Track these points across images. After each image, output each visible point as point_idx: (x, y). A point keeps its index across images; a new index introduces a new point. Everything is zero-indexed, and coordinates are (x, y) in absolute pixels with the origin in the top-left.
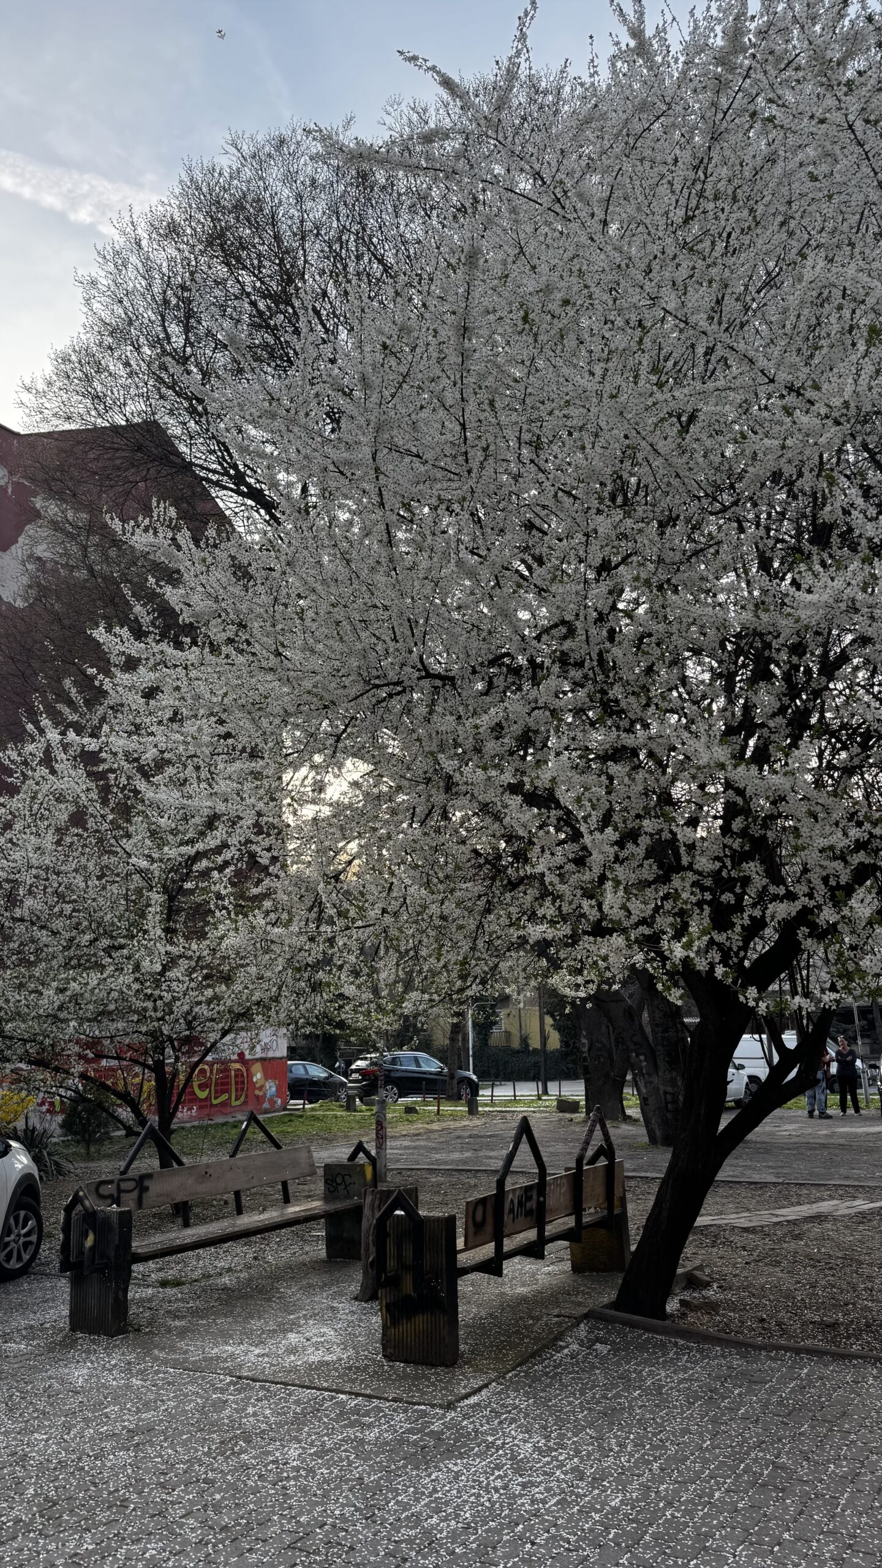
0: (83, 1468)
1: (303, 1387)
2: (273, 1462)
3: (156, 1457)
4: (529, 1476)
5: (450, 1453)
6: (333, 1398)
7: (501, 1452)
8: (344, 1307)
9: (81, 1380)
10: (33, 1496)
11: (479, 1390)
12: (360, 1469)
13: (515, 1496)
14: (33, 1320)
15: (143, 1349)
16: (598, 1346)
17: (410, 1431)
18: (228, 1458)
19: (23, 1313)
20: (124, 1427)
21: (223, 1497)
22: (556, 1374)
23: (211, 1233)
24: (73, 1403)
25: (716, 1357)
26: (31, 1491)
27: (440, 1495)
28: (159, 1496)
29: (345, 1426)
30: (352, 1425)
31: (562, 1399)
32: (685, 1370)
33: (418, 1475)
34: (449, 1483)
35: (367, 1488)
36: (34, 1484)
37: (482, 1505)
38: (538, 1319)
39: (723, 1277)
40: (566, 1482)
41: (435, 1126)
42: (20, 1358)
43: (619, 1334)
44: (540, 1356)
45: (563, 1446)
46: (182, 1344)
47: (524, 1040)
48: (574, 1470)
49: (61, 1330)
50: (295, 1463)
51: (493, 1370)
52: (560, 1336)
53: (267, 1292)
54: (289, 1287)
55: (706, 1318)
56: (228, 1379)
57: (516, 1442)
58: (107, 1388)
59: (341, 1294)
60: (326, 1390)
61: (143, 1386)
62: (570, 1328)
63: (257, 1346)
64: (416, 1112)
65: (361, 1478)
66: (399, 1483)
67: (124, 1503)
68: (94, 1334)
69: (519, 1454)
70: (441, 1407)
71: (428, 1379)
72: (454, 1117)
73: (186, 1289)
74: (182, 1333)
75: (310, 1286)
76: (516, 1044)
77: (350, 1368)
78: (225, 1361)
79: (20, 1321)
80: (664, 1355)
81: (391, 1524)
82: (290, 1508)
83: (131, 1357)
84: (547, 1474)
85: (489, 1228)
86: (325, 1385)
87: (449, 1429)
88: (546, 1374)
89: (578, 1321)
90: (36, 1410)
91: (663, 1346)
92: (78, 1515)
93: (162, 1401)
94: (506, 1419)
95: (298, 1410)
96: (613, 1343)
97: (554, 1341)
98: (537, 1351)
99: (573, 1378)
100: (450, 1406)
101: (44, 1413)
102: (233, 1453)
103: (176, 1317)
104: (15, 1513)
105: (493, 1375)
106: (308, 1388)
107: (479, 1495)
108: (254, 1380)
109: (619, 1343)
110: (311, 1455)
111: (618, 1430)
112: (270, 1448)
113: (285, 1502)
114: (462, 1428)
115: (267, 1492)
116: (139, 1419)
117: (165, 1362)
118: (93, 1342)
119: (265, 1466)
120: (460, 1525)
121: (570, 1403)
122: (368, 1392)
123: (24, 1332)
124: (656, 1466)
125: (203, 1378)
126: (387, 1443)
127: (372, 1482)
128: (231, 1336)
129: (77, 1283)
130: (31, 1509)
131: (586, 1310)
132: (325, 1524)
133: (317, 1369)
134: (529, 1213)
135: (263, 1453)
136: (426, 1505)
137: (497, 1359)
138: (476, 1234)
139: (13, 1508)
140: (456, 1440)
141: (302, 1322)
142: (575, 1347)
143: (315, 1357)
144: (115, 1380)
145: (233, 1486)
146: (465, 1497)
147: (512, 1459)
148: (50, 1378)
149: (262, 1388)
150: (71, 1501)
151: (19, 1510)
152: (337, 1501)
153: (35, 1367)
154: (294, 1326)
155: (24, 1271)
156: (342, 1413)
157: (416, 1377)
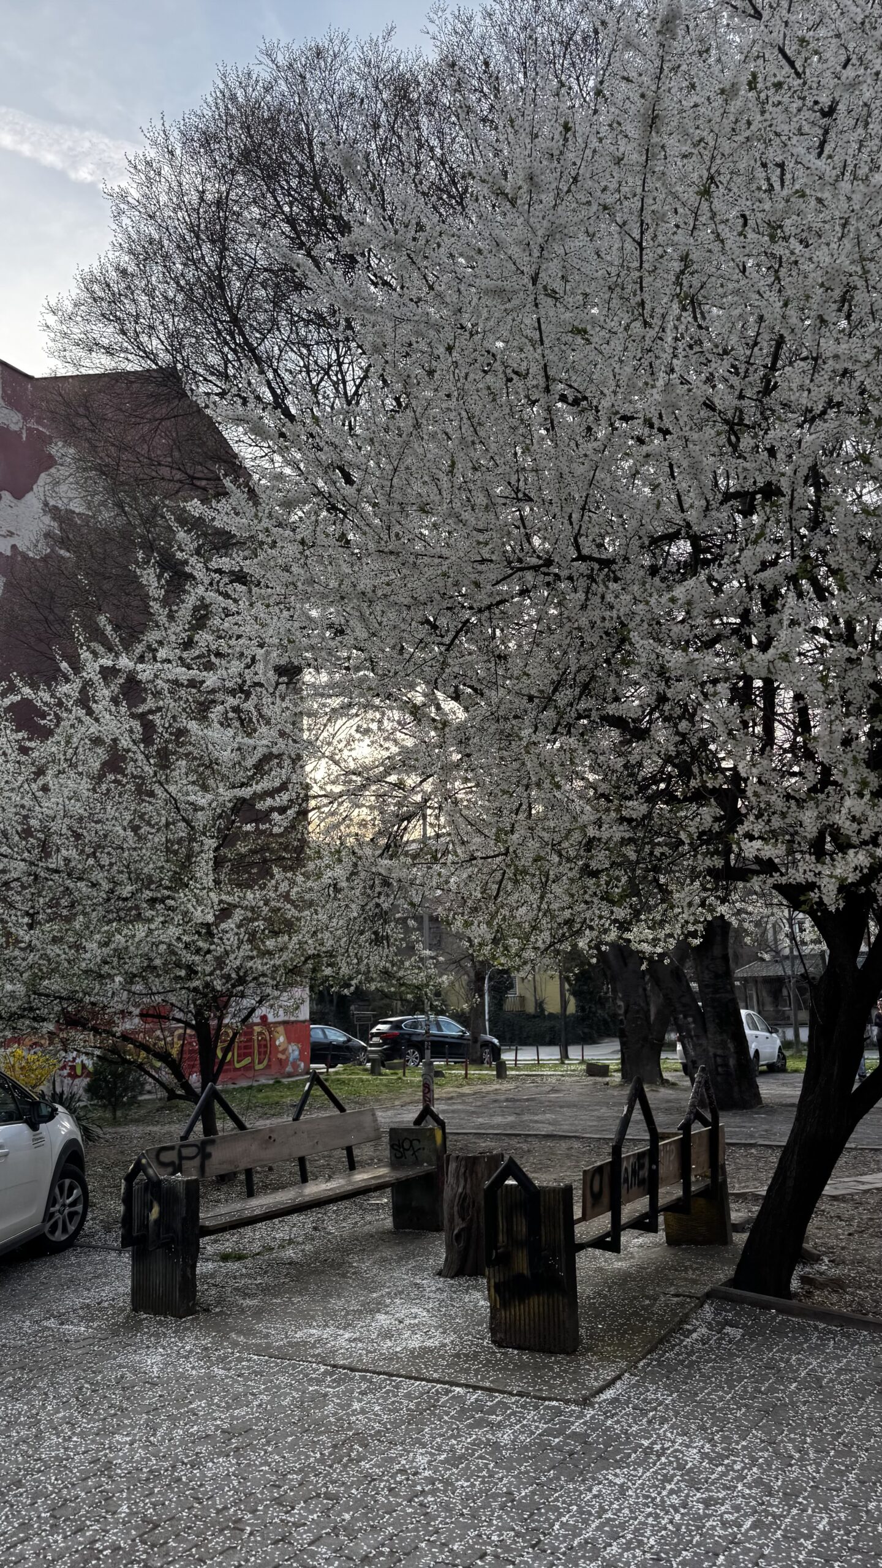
0: (179, 1480)
1: (410, 1378)
2: (403, 1471)
3: (262, 1464)
4: (707, 1490)
5: (604, 1460)
6: (447, 1392)
7: (663, 1459)
8: (431, 1284)
9: (155, 1369)
10: (128, 1515)
11: (612, 1382)
12: (505, 1481)
13: (700, 1518)
14: (88, 1297)
15: (218, 1332)
16: (728, 1330)
17: (548, 1432)
18: (345, 1466)
19: (76, 1291)
20: (217, 1427)
21: (353, 1517)
22: (692, 1363)
23: (279, 1203)
24: (151, 1397)
25: (866, 1344)
26: (125, 1508)
27: (609, 1515)
28: (276, 1515)
29: (470, 1426)
30: (478, 1424)
31: (709, 1394)
32: (838, 1358)
33: (576, 1490)
34: (617, 1499)
35: (520, 1506)
36: (128, 1499)
37: (665, 1529)
38: (655, 1299)
39: (830, 1250)
40: (755, 1499)
41: (466, 1090)
42: (82, 1343)
43: (750, 1316)
44: (668, 1341)
45: (733, 1452)
46: (260, 1327)
47: (540, 1005)
48: (758, 1482)
49: (122, 1310)
50: (427, 1473)
51: (622, 1357)
52: (685, 1319)
53: (340, 1265)
54: (362, 1261)
55: (835, 1298)
56: (322, 1368)
57: (676, 1446)
58: (187, 1379)
59: (422, 1269)
60: (438, 1381)
61: (227, 1377)
62: (694, 1310)
63: (345, 1328)
64: (443, 1075)
65: (509, 1493)
66: (556, 1500)
67: (238, 1526)
68: (160, 1314)
69: (686, 1462)
70: (576, 1402)
71: (551, 1369)
72: (483, 1080)
73: (249, 1262)
74: (258, 1313)
75: (384, 1260)
76: (531, 1009)
77: (457, 1356)
78: (314, 1346)
79: (73, 1300)
80: (806, 1341)
81: (564, 1554)
82: (437, 1532)
83: (207, 1342)
84: (728, 1489)
85: (606, 1199)
86: (435, 1375)
87: (594, 1430)
88: (682, 1362)
89: (702, 1301)
90: (111, 1406)
91: (802, 1330)
92: (185, 1540)
93: (253, 1394)
94: (654, 1417)
95: (412, 1406)
96: (745, 1325)
97: (678, 1325)
98: (665, 1336)
99: (713, 1368)
100: (586, 1402)
101: (122, 1409)
102: (351, 1460)
103: (246, 1295)
104: (110, 1538)
105: (624, 1364)
106: (416, 1379)
107: (657, 1517)
108: (353, 1370)
109: (752, 1326)
110: (441, 1462)
111: (790, 1432)
112: (393, 1453)
113: (428, 1524)
114: (608, 1429)
115: (403, 1510)
116: (232, 1417)
117: (247, 1348)
118: (160, 1323)
119: (393, 1476)
120: (648, 1556)
121: (721, 1399)
122: (488, 1384)
123: (81, 1313)
124: (851, 1477)
125: (294, 1368)
126: (526, 1448)
127: (524, 1497)
128: (313, 1318)
129: (138, 1259)
130: (128, 1533)
131: (707, 1289)
132: (485, 1554)
133: (419, 1356)
134: (641, 1183)
135: (385, 1460)
136: (598, 1528)
137: (621, 1344)
138: (594, 1205)
139: (107, 1531)
140: (607, 1445)
141: (388, 1301)
142: (704, 1330)
143: (415, 1343)
144: (193, 1369)
145: (360, 1503)
146: (641, 1518)
147: (681, 1467)
148: (120, 1366)
149: (363, 1378)
150: (174, 1522)
151: (115, 1534)
152: (490, 1525)
153: (101, 1353)
154: (378, 1307)
155: (69, 1244)
156: (463, 1411)
157: (537, 1368)
